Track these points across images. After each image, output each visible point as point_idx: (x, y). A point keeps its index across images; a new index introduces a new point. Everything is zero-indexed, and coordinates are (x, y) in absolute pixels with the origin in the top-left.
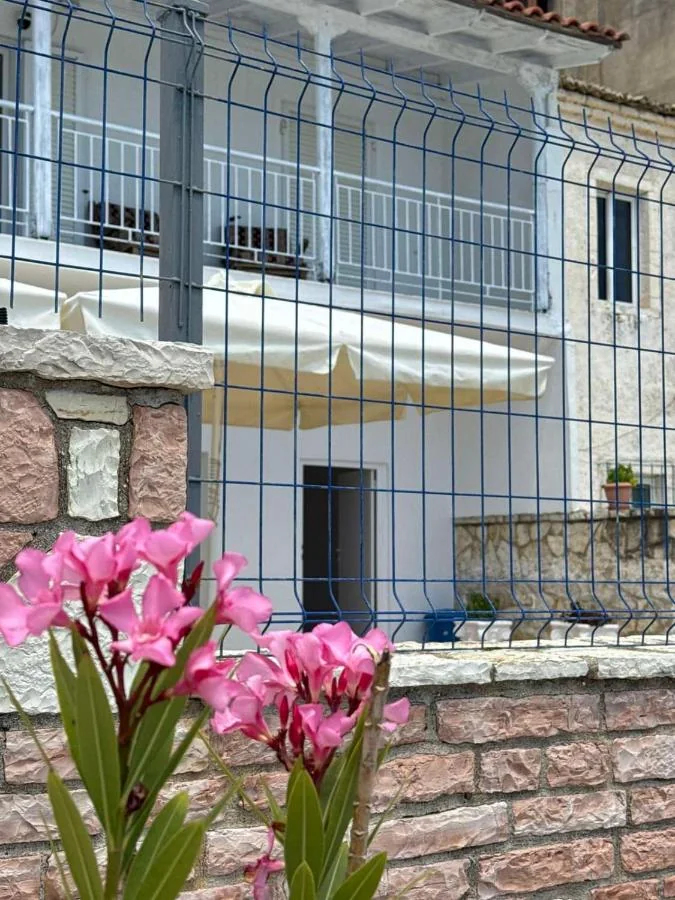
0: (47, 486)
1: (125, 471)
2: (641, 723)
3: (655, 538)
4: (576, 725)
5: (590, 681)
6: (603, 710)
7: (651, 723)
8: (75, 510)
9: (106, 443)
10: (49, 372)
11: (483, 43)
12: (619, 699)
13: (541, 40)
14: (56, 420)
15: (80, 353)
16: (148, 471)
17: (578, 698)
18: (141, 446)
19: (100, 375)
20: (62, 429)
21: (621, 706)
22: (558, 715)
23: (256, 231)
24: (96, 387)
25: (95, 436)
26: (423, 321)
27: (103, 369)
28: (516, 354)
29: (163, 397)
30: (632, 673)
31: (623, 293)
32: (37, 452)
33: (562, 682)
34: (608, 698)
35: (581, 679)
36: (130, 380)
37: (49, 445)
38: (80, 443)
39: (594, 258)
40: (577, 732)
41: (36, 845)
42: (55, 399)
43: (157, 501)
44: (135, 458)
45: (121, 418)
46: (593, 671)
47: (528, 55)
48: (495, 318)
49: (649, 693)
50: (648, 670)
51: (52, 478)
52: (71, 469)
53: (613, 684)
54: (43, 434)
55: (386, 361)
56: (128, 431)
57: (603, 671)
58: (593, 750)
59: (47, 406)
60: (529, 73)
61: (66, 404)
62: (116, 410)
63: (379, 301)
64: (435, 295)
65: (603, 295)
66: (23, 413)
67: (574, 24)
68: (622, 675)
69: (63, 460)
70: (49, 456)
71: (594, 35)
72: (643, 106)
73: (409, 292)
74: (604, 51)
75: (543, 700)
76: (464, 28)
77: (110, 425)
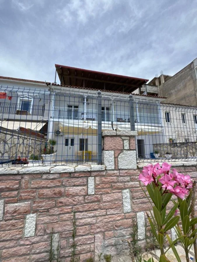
0: (122, 146)
1: (129, 144)
2: (190, 171)
3: (175, 146)
4: (182, 171)
5: (183, 166)
6: (185, 169)
7: (191, 171)
8: (125, 148)
9: (127, 141)
10: (122, 135)
11: (152, 100)
12: (187, 168)
13: (158, 99)
14: (122, 139)
15: (124, 133)
16: (132, 144)
17: (182, 168)
18: (131, 142)
19: (127, 135)
20: (123, 140)
21: (187, 169)
22: (179, 170)
23: (120, 119)
24: (126, 136)
25: (126, 141)
26: (148, 126)
27: (127, 134)
28: (159, 128)
29: (133, 136)
30: (189, 165)
31: (169, 121)
32: (121, 143)
33: (180, 166)
34: (186, 168)
35: (182, 166)
36: (130, 135)
37: (122, 142)
38: (125, 142)
39: (165, 117)
40: (182, 172)
41: (123, 182)
42: (122, 137)
43: (133, 147)
44: (130, 143)
45: (129, 139)
46: (184, 165)
47: (157, 101)
48: (156, 125)
49: (191, 167)
50: (190, 165)
51: (122, 145)
52: (124, 144)
53: (186, 166)
54: (121, 141)
55: (151, 130)
56: (129, 140)
57: (185, 165)
58: (184, 174)
59: (121, 138)
60: (157, 102)
61: (123, 138)
62: (128, 138)
63: (142, 124)
64: (149, 123)
65: (166, 122)
66: (119, 139)
67: (159, 97)
68: (187, 165)
69: (123, 143)
70: (122, 143)
71: (164, 98)
72: (169, 104)
73: (146, 123)
74: (165, 99)
75: (178, 168)
76: (150, 99)
77: (128, 140)
